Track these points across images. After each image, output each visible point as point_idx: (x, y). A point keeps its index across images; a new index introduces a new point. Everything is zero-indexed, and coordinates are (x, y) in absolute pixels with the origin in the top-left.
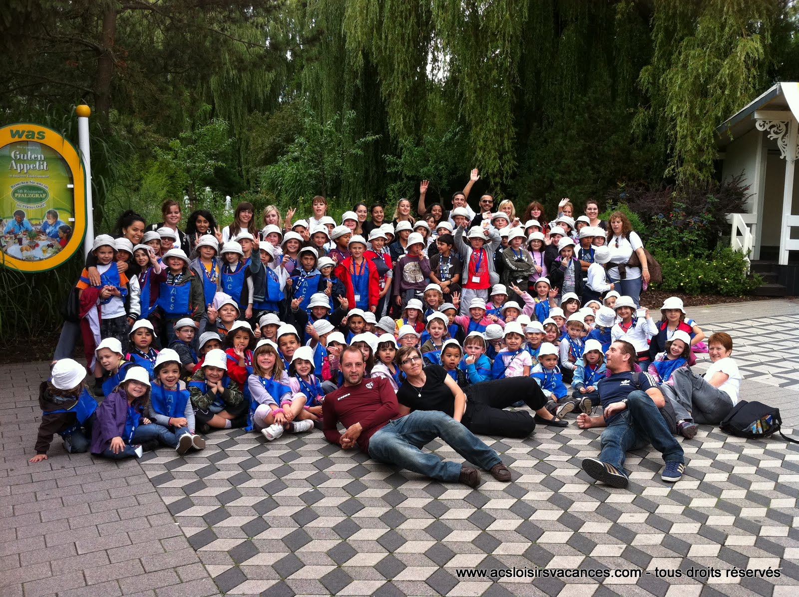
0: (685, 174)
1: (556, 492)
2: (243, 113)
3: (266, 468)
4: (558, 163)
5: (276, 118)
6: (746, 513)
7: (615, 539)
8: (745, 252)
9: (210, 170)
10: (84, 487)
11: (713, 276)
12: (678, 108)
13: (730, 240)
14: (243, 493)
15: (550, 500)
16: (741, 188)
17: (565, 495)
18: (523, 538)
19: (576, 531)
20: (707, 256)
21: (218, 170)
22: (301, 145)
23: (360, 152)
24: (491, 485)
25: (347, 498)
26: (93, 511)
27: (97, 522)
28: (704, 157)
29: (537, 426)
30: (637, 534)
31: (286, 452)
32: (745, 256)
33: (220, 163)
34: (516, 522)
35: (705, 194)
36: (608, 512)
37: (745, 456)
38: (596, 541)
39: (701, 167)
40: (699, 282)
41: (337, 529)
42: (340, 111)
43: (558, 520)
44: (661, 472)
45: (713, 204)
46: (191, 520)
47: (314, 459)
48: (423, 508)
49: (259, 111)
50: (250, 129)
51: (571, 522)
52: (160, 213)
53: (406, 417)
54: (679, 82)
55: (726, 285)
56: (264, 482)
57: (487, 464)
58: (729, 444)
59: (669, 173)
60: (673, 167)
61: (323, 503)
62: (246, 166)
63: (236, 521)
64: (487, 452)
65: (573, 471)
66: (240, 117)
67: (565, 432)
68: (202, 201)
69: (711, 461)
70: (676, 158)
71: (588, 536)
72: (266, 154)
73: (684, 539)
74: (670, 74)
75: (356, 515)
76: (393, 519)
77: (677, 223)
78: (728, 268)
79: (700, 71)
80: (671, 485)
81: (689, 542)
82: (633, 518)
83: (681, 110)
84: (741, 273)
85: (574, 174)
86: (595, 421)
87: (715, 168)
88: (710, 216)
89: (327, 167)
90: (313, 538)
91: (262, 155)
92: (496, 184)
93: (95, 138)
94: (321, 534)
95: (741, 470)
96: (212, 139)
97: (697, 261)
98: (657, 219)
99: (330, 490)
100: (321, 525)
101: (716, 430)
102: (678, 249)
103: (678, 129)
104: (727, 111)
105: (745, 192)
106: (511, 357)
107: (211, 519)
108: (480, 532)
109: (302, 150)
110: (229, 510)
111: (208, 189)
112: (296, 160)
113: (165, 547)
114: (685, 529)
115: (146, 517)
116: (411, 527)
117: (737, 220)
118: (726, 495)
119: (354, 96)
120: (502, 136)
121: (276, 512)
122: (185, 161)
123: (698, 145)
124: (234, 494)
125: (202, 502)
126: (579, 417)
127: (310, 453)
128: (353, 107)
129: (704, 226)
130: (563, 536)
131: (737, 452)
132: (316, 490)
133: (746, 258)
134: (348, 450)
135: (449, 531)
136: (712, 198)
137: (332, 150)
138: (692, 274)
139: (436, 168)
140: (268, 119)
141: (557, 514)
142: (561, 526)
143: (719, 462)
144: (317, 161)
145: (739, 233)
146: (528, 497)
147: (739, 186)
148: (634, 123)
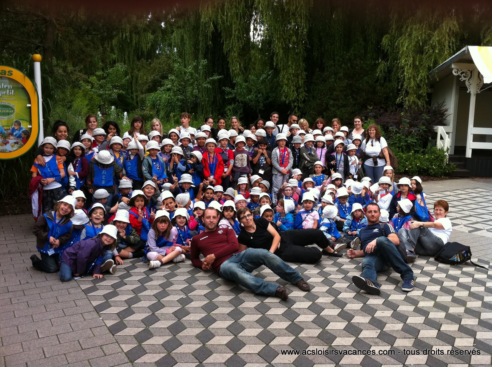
0: (409, 102)
1: (336, 297)
2: (133, 61)
3: (155, 283)
4: (331, 94)
5: (155, 63)
6: (452, 310)
7: (373, 327)
8: (445, 150)
9: (115, 96)
10: (41, 295)
11: (426, 164)
12: (406, 61)
13: (436, 142)
14: (142, 299)
15: (332, 302)
16: (443, 110)
17: (342, 299)
18: (317, 327)
19: (349, 322)
20: (422, 152)
21: (119, 95)
22: (172, 80)
23: (209, 86)
24: (295, 294)
25: (207, 302)
26: (48, 310)
27: (50, 317)
28: (421, 91)
29: (323, 256)
30: (386, 323)
31: (168, 273)
32: (446, 152)
33: (121, 91)
34: (312, 317)
35: (421, 114)
36: (368, 310)
37: (450, 275)
38: (362, 328)
39: (419, 97)
40: (417, 168)
41: (201, 321)
42: (197, 60)
43: (338, 315)
44: (399, 285)
45: (426, 120)
46: (109, 317)
47: (186, 277)
48: (254, 308)
49: (144, 59)
50: (139, 71)
51: (346, 316)
52: (84, 122)
53: (243, 252)
54: (406, 45)
55: (434, 170)
56: (155, 292)
57: (294, 280)
58: (440, 268)
59: (399, 101)
60: (402, 97)
61: (193, 304)
62: (137, 94)
63: (138, 317)
64: (294, 273)
65: (346, 285)
66: (131, 62)
67: (340, 260)
68: (109, 115)
69: (430, 278)
70: (404, 92)
71: (357, 325)
72: (149, 86)
73: (415, 327)
74: (401, 40)
75: (213, 312)
76: (236, 314)
77: (403, 131)
78: (435, 159)
79: (420, 38)
80: (406, 293)
81: (419, 328)
82: (384, 314)
83: (407, 62)
84: (443, 162)
85: (341, 101)
86: (358, 254)
87: (428, 98)
88: (424, 127)
89: (188, 94)
90: (187, 327)
91: (146, 87)
92: (295, 107)
93: (45, 75)
94: (192, 324)
95: (448, 284)
96: (116, 76)
97: (416, 155)
98: (392, 129)
99: (196, 297)
100: (191, 319)
101: (432, 259)
102: (404, 147)
103: (405, 74)
104: (436, 63)
105: (445, 113)
106: (306, 214)
107: (123, 315)
108: (290, 322)
109: (173, 83)
110: (133, 309)
111: (113, 107)
112: (169, 90)
113: (94, 333)
114: (415, 320)
115: (81, 314)
116: (248, 320)
117: (441, 130)
118: (439, 299)
119: (205, 51)
120: (298, 77)
121: (163, 311)
122: (100, 90)
123: (418, 84)
124: (136, 300)
125: (116, 304)
126: (348, 251)
127: (183, 274)
128: (205, 57)
129: (421, 133)
130: (342, 325)
131: (445, 273)
132: (188, 297)
133: (446, 154)
134: (206, 271)
135: (271, 322)
136: (425, 116)
137: (192, 84)
138: (413, 163)
139: (256, 96)
140: (150, 64)
141: (337, 311)
142: (340, 319)
143: (434, 279)
144: (182, 90)
145: (442, 138)
146: (319, 301)
147: (441, 109)
148: (378, 70)
